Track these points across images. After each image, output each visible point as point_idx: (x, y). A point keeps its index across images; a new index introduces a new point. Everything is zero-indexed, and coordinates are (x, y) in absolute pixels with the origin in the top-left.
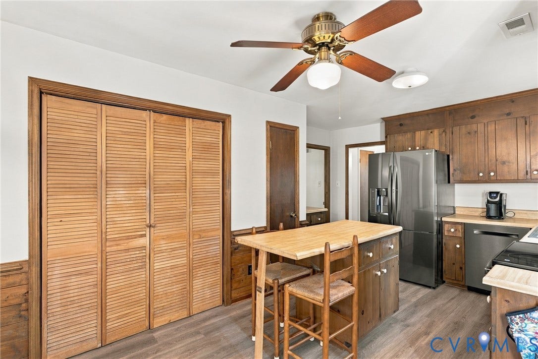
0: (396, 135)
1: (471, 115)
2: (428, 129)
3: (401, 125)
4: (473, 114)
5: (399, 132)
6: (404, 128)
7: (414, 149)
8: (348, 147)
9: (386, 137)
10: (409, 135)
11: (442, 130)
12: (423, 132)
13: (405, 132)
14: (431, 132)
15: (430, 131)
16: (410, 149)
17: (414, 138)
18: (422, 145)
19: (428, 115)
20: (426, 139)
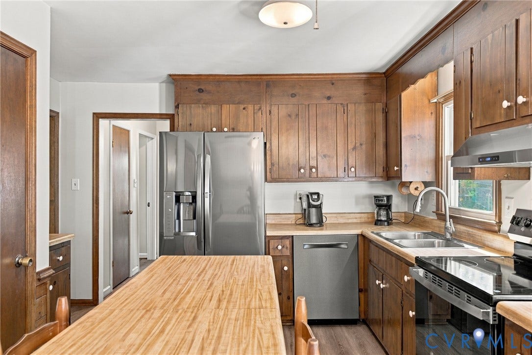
0: (193, 105)
1: (291, 92)
2: (239, 103)
3: (200, 91)
4: (293, 92)
5: (198, 102)
6: (204, 96)
7: (220, 130)
8: (97, 116)
9: (177, 107)
10: (213, 109)
11: (257, 107)
12: (232, 107)
13: (207, 104)
14: (244, 109)
15: (242, 107)
16: (214, 129)
17: (220, 112)
18: (232, 126)
19: (239, 82)
20: (237, 117)
